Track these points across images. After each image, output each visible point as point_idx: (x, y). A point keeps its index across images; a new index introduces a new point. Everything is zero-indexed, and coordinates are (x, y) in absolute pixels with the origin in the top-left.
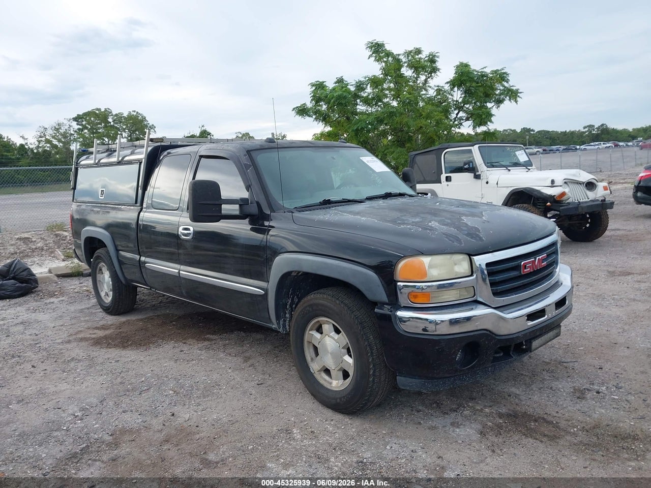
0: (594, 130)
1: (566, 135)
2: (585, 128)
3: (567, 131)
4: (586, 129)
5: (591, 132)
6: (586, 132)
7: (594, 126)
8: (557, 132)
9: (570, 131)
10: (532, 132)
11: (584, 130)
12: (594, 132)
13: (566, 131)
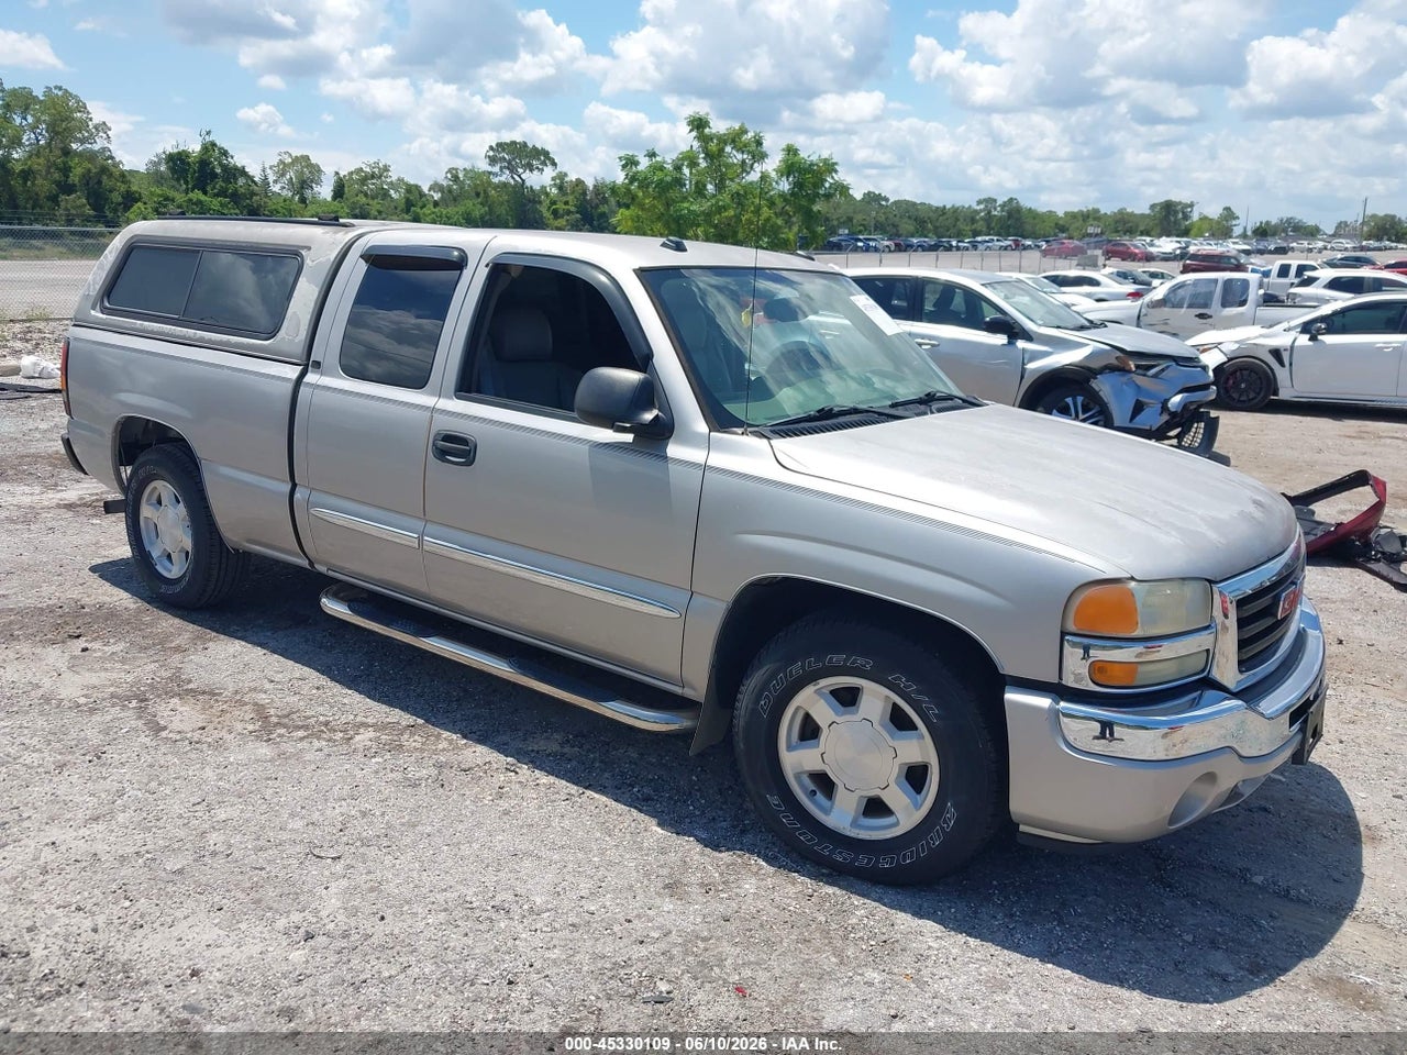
0: (995, 209)
1: (944, 214)
2: (979, 203)
3: (948, 207)
4: (982, 207)
5: (989, 212)
6: (981, 211)
7: (995, 201)
8: (930, 206)
9: (953, 206)
10: (884, 203)
11: (978, 208)
12: (996, 213)
13: (945, 206)
